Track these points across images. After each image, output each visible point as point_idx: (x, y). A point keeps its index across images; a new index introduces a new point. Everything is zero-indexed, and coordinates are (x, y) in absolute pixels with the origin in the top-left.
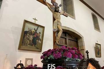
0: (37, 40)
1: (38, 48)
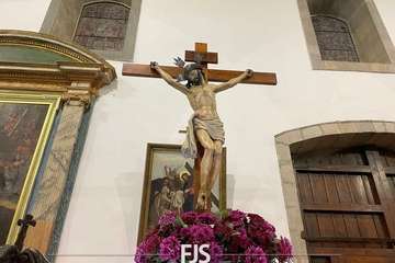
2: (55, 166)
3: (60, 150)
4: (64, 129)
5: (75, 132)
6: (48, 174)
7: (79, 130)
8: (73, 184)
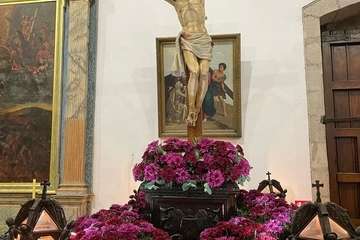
0: (216, 98)
1: (223, 127)
2: (75, 68)
3: (76, 51)
4: (75, 28)
5: (86, 30)
6: (71, 77)
7: (89, 27)
8: (94, 84)
